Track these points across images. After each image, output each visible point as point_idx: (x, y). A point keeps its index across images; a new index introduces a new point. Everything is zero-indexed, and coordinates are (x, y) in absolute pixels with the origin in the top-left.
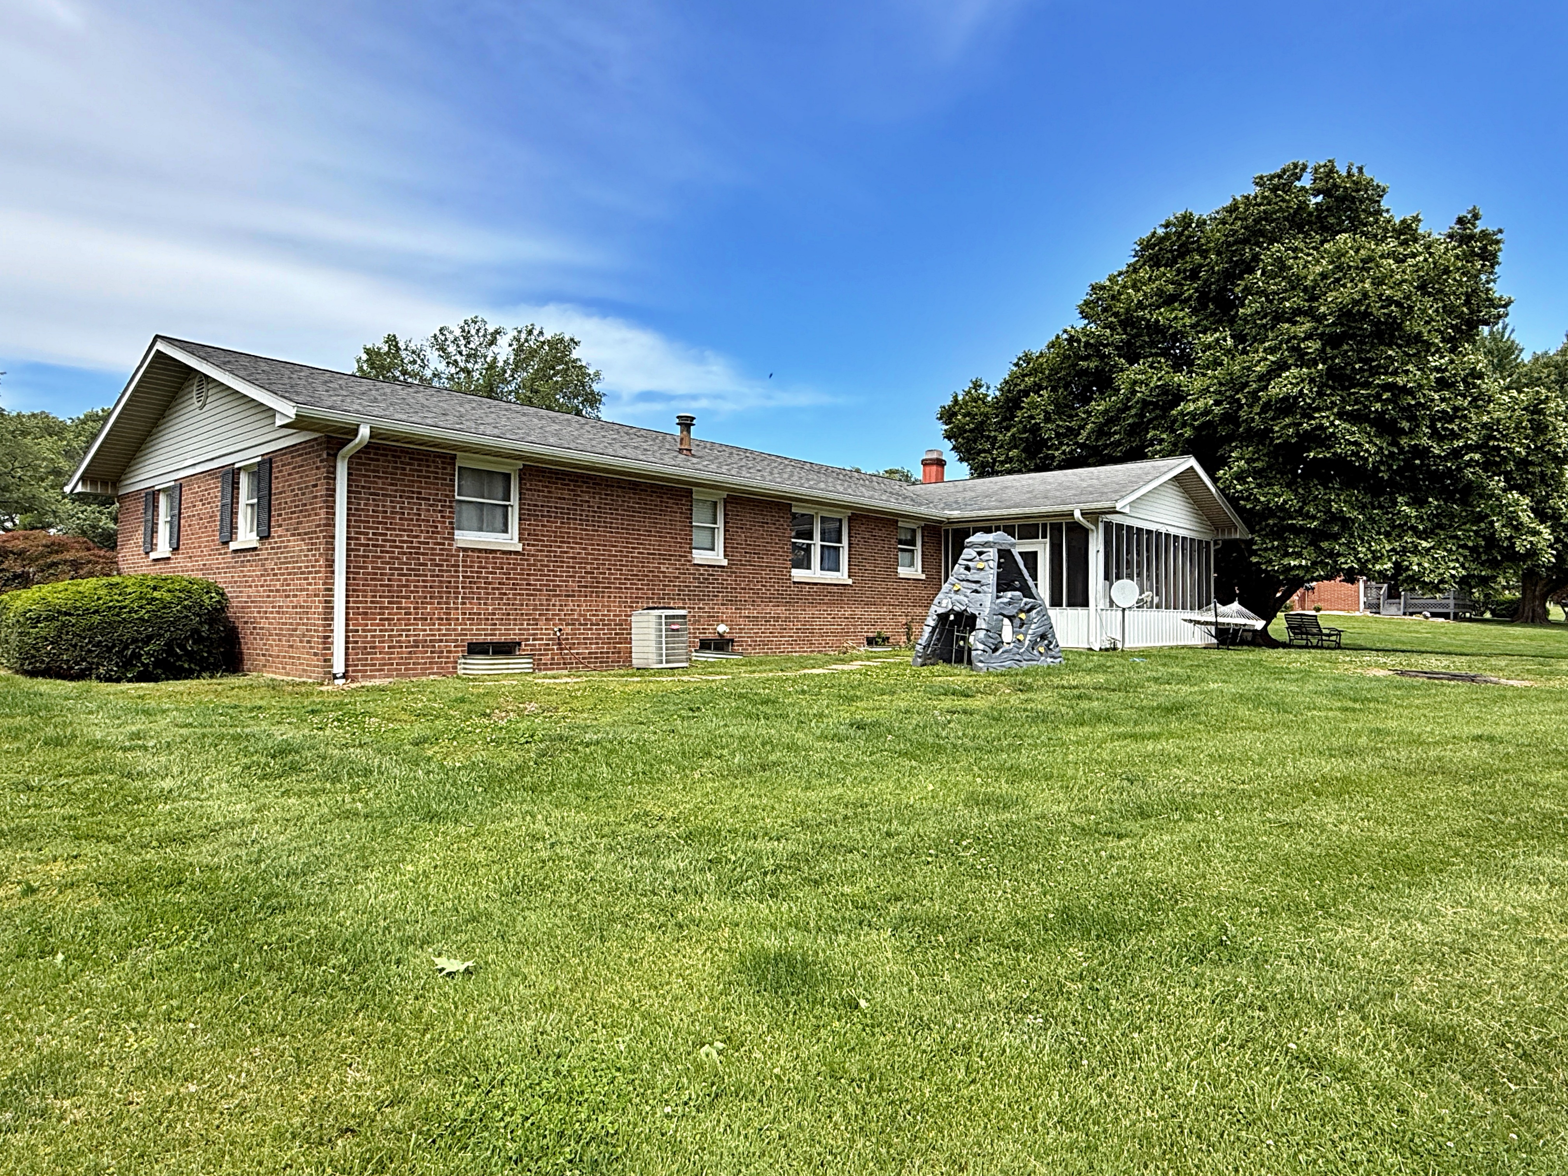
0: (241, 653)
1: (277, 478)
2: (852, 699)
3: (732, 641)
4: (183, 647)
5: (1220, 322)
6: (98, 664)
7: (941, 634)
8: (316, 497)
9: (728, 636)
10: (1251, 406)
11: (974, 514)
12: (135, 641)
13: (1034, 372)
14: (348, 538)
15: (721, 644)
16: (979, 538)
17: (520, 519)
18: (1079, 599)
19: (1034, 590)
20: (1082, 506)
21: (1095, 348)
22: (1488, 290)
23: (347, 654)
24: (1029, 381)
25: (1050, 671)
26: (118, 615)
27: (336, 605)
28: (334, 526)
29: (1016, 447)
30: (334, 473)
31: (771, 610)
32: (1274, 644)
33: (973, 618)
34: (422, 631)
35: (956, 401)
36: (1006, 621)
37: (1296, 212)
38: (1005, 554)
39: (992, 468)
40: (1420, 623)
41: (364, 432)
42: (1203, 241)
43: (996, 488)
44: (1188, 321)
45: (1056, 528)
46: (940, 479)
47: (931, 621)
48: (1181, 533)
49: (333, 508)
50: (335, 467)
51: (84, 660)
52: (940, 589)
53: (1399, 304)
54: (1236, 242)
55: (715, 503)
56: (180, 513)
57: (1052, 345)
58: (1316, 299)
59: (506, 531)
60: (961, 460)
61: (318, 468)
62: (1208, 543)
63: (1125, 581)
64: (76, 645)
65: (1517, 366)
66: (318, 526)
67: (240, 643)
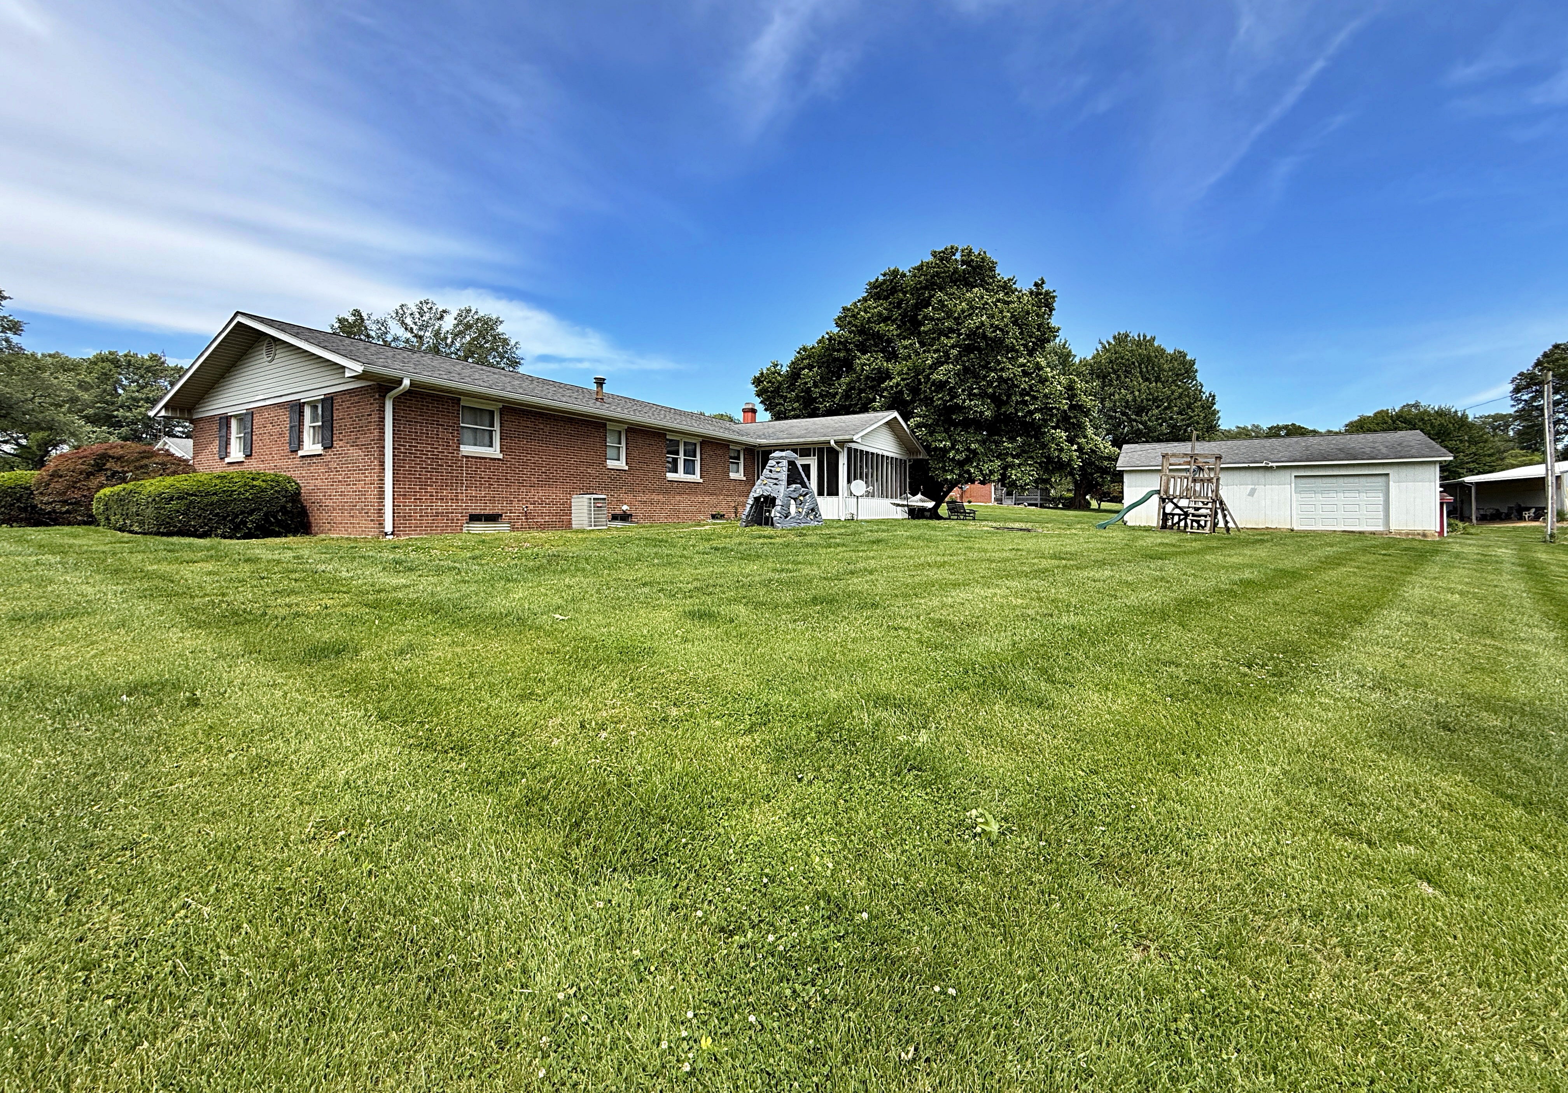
0: (310, 523)
1: (337, 409)
2: (710, 540)
3: (631, 515)
4: (275, 518)
5: (912, 334)
6: (216, 528)
7: (756, 509)
8: (370, 422)
9: (628, 512)
10: (926, 383)
11: (775, 441)
12: (242, 512)
13: (809, 357)
14: (394, 448)
15: (625, 517)
16: (777, 454)
17: (501, 439)
18: (833, 491)
19: (808, 484)
20: (836, 438)
21: (845, 344)
22: (1048, 323)
23: (394, 520)
24: (806, 362)
25: (816, 528)
26: (230, 496)
27: (386, 490)
28: (384, 440)
29: (798, 402)
30: (384, 407)
31: (655, 497)
32: (939, 518)
33: (774, 499)
34: (440, 506)
35: (762, 374)
36: (792, 501)
37: (953, 273)
38: (792, 464)
39: (785, 414)
40: (1022, 509)
41: (406, 382)
42: (904, 286)
43: (787, 426)
44: (895, 333)
45: (821, 451)
46: (753, 420)
47: (751, 501)
48: (890, 455)
49: (383, 429)
50: (384, 404)
51: (206, 525)
52: (754, 484)
53: (1001, 330)
54: (921, 288)
55: (620, 432)
56: (252, 431)
57: (820, 342)
58: (960, 324)
59: (491, 446)
60: (766, 410)
61: (371, 404)
62: (905, 461)
63: (859, 481)
64: (201, 515)
65: (1072, 365)
66: (373, 440)
67: (308, 516)
